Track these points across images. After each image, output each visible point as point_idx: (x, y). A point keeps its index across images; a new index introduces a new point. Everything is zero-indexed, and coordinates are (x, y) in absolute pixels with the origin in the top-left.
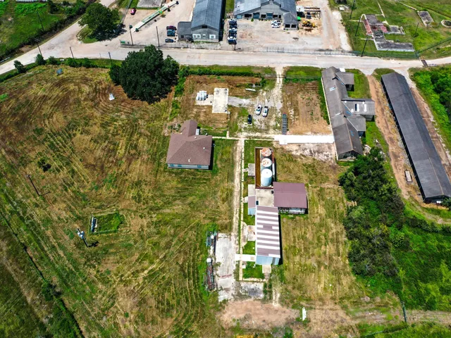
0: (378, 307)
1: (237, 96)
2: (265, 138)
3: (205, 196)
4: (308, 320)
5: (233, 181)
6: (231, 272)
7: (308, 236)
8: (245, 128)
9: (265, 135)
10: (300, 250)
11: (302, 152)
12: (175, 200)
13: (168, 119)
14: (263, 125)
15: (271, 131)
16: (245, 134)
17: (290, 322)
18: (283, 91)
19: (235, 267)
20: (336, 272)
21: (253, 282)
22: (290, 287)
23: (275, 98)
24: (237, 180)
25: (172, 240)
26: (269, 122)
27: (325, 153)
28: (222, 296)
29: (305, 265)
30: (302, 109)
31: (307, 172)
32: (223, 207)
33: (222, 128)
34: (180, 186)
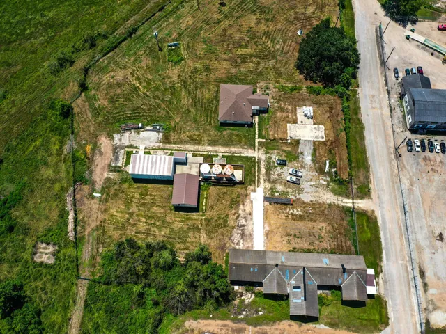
0: (93, 257)
1: (314, 150)
2: (259, 178)
3: (195, 121)
4: (93, 197)
5: (209, 145)
6: (132, 143)
7: (154, 207)
8: (270, 158)
9: (262, 178)
10: (143, 199)
11: (242, 215)
12: (192, 98)
13: (277, 84)
14: (276, 177)
15: (268, 185)
16: (263, 157)
17: (93, 183)
18: (330, 205)
19: (135, 145)
20: (123, 228)
21: (123, 159)
22: (116, 186)
23: (317, 194)
24: (210, 148)
25: (159, 99)
26: (280, 183)
27: (241, 241)
28: (116, 136)
29: (132, 201)
30: (304, 226)
31: (219, 218)
32: (184, 136)
33: (268, 134)
34: (205, 101)
